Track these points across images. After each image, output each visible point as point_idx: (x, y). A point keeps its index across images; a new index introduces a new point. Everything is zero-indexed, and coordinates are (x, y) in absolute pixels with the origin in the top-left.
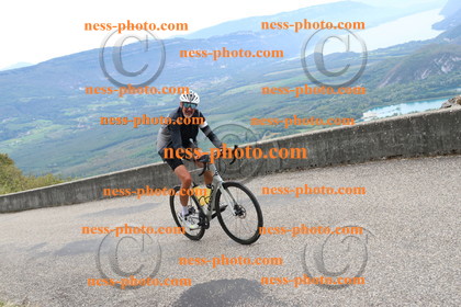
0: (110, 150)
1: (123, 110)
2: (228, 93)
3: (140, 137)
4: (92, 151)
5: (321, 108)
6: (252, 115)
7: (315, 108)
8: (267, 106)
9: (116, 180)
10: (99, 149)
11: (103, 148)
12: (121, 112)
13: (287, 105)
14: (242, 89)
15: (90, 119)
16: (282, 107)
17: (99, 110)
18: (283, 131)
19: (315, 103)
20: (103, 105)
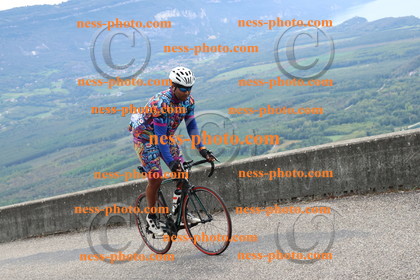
0: (37, 164)
1: (57, 102)
2: (220, 78)
3: (82, 144)
4: (8, 165)
5: (364, 102)
6: (257, 113)
7: (354, 102)
8: (278, 99)
9: (52, 209)
10: (19, 162)
11: (25, 160)
12: (55, 106)
13: (310, 98)
14: (242, 72)
15: (6, 116)
16: (302, 101)
17: (20, 102)
18: (304, 137)
19: (355, 95)
20: (26, 95)
